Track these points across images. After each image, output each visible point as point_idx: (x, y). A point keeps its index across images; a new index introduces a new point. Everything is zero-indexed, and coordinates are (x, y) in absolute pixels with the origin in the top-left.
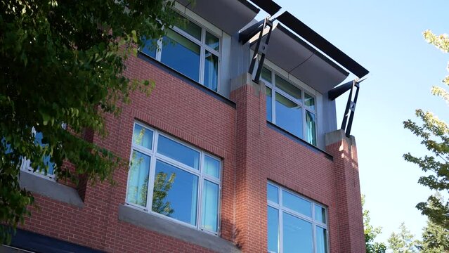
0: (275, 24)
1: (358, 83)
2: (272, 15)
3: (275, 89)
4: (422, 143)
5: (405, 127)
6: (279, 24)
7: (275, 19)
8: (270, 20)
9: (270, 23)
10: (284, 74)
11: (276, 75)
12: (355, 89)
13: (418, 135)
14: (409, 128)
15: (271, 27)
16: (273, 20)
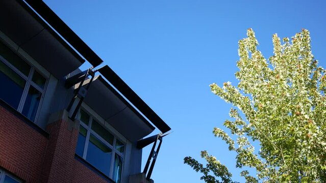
0: (97, 75)
1: (161, 137)
2: (95, 66)
3: (90, 131)
4: (202, 178)
5: (185, 162)
6: (100, 76)
7: (97, 71)
8: (93, 70)
9: (92, 74)
10: (101, 120)
11: (93, 120)
12: (158, 141)
13: (197, 170)
14: (189, 164)
15: (93, 77)
16: (96, 71)
